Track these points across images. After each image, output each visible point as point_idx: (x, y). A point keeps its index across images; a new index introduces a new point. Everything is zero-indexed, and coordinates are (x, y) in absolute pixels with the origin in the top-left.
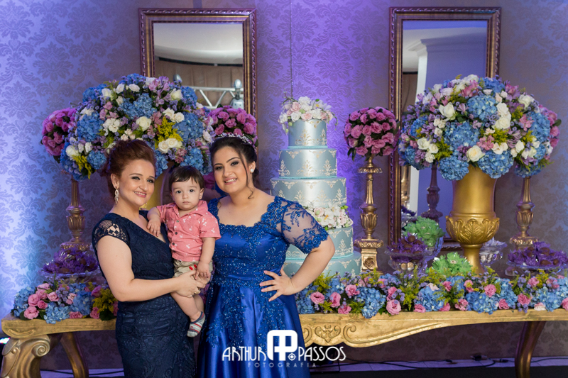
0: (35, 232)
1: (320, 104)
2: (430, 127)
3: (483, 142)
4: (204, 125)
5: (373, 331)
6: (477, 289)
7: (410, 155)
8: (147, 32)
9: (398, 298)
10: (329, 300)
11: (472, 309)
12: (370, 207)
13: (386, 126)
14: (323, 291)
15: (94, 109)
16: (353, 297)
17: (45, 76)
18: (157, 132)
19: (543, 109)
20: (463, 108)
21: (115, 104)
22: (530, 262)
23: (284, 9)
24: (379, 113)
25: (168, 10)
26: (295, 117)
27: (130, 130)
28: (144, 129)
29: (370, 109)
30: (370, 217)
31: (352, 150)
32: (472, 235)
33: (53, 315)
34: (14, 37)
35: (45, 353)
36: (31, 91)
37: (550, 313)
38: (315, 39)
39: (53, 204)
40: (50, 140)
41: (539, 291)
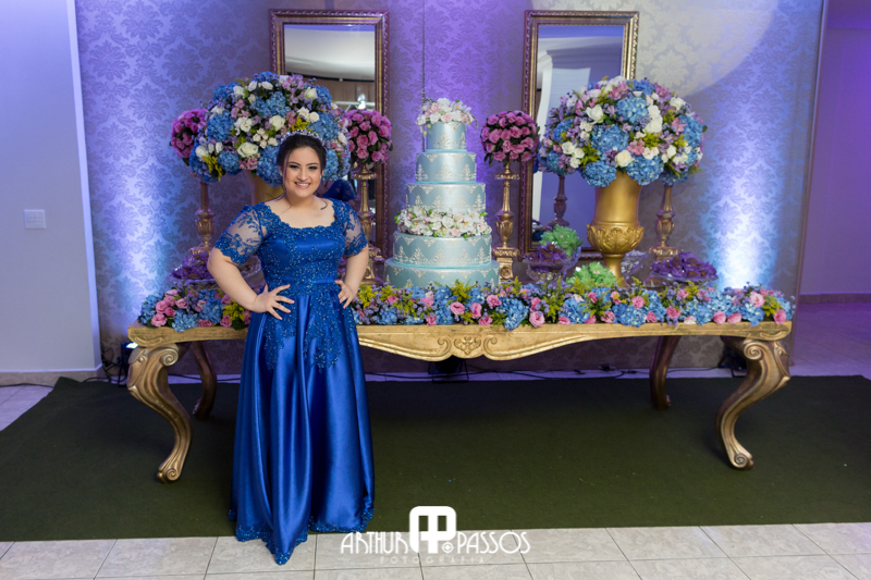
0: (164, 237)
1: (460, 105)
2: (576, 130)
3: (633, 147)
4: (339, 126)
5: (514, 344)
6: (624, 301)
7: (553, 161)
8: (278, 34)
9: (542, 310)
10: (470, 311)
11: (619, 322)
12: (506, 215)
13: (526, 131)
14: (463, 301)
15: (226, 108)
16: (494, 308)
17: (174, 78)
19: (693, 114)
20: (612, 110)
21: (247, 102)
22: (677, 273)
24: (518, 117)
25: (299, 11)
26: (434, 119)
27: (263, 129)
28: (277, 129)
29: (508, 112)
30: (507, 224)
31: (489, 155)
32: (616, 245)
33: (182, 322)
34: (143, 37)
35: (173, 363)
36: (161, 93)
37: (700, 327)
38: (448, 43)
39: (182, 208)
40: (179, 141)
41: (690, 303)
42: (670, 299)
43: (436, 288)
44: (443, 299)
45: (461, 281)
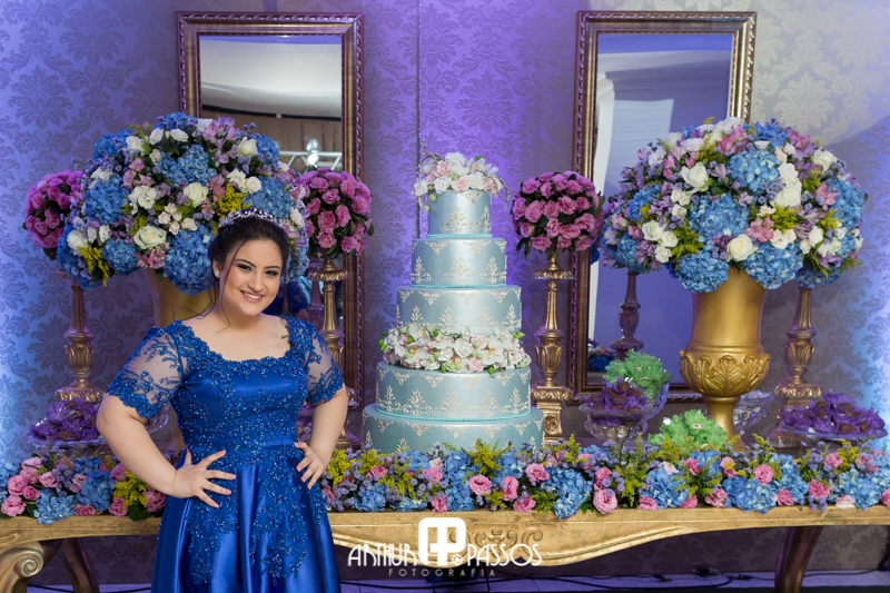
1: (481, 164)
2: (665, 203)
3: (755, 229)
4: (292, 198)
5: (570, 540)
6: (742, 472)
7: (628, 251)
8: (190, 51)
9: (613, 487)
10: (500, 490)
11: (734, 505)
12: (552, 335)
13: (583, 203)
14: (489, 473)
15: (114, 171)
16: (538, 485)
17: (27, 121)
18: (217, 209)
20: (722, 171)
21: (148, 162)
22: (823, 427)
23: (408, 14)
24: (571, 182)
25: (224, 14)
26: (441, 185)
27: (173, 205)
28: (195, 205)
29: (556, 174)
30: (552, 350)
31: (524, 241)
32: (726, 383)
33: (49, 509)
35: (36, 572)
36: (7, 145)
37: (861, 513)
38: (457, 64)
39: (40, 326)
40: (38, 222)
41: (844, 475)
42: (814, 468)
43: (447, 452)
44: (457, 470)
45: (485, 441)
